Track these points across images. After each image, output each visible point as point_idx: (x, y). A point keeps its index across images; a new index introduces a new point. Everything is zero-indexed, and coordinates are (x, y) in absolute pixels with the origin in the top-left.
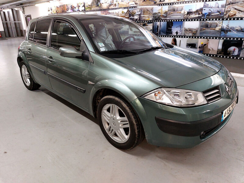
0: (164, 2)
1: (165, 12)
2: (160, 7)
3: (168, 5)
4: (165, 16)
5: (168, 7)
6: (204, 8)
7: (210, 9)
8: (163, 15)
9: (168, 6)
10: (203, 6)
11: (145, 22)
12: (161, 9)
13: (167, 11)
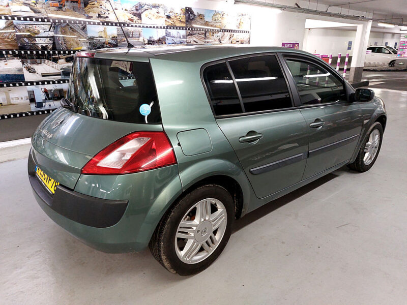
0: (107, 20)
1: (113, 37)
2: (101, 28)
3: (116, 25)
4: (113, 44)
5: (117, 30)
6: (166, 37)
7: (173, 39)
8: (110, 42)
9: (116, 27)
10: (165, 35)
11: (70, 53)
12: (105, 31)
13: (116, 35)
